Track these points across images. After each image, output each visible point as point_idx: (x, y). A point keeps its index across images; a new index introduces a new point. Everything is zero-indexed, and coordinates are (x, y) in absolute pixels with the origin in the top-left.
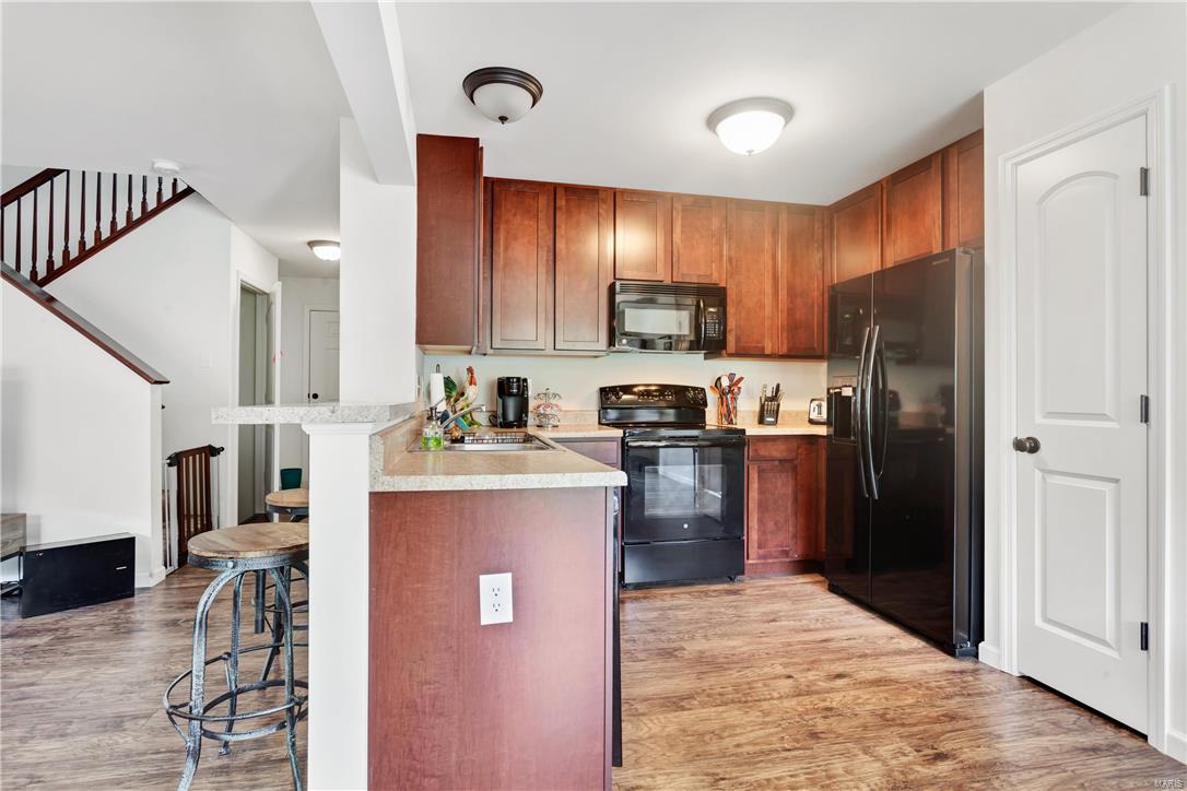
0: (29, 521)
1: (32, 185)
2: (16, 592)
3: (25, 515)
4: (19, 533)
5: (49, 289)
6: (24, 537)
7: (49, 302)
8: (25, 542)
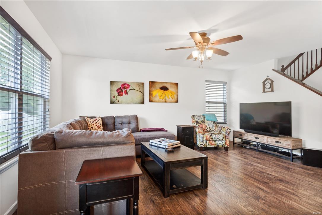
0: (303, 141)
1: (298, 58)
2: (300, 158)
3: (302, 139)
4: (301, 143)
5: (304, 82)
6: (302, 145)
7: (303, 85)
8: (302, 146)
